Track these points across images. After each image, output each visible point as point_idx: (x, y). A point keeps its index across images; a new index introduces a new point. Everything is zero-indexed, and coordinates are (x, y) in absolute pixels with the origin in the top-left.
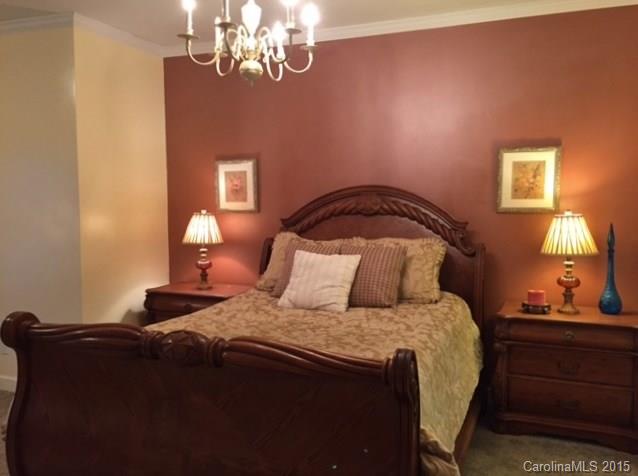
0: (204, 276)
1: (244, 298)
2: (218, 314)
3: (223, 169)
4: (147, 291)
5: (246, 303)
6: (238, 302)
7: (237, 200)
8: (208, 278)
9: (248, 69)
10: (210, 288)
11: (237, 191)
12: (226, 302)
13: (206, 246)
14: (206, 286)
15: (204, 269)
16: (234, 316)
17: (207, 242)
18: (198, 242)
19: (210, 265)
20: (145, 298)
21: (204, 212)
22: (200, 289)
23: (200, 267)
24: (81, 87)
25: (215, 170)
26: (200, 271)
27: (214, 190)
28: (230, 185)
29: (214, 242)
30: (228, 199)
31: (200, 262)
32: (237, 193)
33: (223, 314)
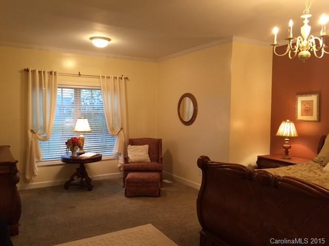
0: (287, 153)
1: (305, 165)
2: (289, 170)
3: (300, 100)
4: (258, 157)
5: (306, 167)
6: (301, 166)
7: (307, 115)
8: (289, 154)
9: (302, 55)
10: (289, 159)
11: (307, 110)
12: (295, 165)
13: (288, 138)
14: (287, 157)
15: (287, 149)
16: (296, 172)
17: (288, 135)
18: (284, 135)
19: (290, 147)
20: (257, 160)
21: (288, 121)
22: (284, 159)
23: (285, 147)
24: (235, 65)
25: (296, 100)
26: (285, 150)
27: (295, 109)
28: (304, 107)
29: (292, 136)
30: (302, 115)
31: (285, 145)
32: (307, 111)
33: (291, 170)
